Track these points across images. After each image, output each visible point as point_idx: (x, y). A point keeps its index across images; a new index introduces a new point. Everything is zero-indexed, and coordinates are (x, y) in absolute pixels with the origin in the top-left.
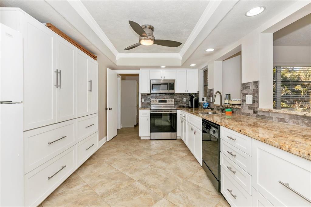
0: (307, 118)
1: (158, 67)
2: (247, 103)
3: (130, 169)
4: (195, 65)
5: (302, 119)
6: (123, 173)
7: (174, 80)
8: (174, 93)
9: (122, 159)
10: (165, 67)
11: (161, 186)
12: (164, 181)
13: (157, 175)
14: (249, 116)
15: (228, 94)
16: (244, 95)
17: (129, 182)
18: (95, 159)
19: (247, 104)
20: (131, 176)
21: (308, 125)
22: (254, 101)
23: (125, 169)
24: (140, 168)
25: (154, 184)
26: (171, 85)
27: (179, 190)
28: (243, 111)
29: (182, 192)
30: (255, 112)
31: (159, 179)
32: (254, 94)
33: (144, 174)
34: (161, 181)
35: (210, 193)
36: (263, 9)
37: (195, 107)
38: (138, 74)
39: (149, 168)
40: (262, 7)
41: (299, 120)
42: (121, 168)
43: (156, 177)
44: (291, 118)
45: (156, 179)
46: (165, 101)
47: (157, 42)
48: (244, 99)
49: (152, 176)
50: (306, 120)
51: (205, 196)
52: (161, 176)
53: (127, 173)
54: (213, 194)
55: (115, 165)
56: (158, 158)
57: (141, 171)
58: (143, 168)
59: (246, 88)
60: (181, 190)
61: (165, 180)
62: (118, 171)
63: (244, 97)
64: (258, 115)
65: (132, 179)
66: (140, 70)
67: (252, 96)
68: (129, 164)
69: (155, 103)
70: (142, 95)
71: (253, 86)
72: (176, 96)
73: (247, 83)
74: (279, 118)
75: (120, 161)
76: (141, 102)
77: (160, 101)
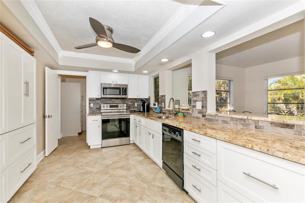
0: (243, 120)
1: (110, 71)
2: (197, 108)
3: (86, 185)
4: (147, 72)
5: (239, 121)
6: (78, 192)
7: (127, 85)
8: (126, 98)
9: (73, 175)
10: (118, 71)
11: (128, 195)
12: (129, 190)
13: (120, 185)
14: (199, 119)
15: (178, 100)
16: (194, 102)
17: (89, 200)
18: (33, 182)
19: (197, 110)
20: (90, 193)
21: (243, 125)
22: (203, 107)
23: (80, 186)
24: (98, 181)
25: (119, 196)
26: (124, 90)
27: (146, 196)
28: (193, 115)
29: (150, 197)
30: (204, 116)
31: (123, 189)
32: (202, 101)
33: (105, 187)
34: (126, 190)
35: (174, 191)
36: (214, 33)
37: (147, 112)
38: (86, 77)
39: (109, 179)
40: (214, 32)
41: (238, 121)
42: (73, 186)
43: (120, 188)
44: (232, 120)
45: (120, 190)
46: (117, 106)
47: (115, 45)
48: (194, 105)
49: (115, 188)
50: (242, 122)
51: (170, 195)
52: (124, 185)
53: (84, 191)
54: (176, 192)
55: (65, 184)
56: (117, 167)
57: (101, 184)
58: (102, 181)
59: (196, 96)
60: (148, 195)
61: (129, 188)
62: (71, 191)
63: (194, 103)
64: (206, 118)
65: (92, 197)
66: (88, 72)
67: (201, 103)
68: (84, 179)
69: (106, 108)
70: (91, 100)
71: (202, 95)
72: (128, 101)
73: (197, 92)
74: (223, 121)
75: (71, 177)
76: (89, 107)
77: (111, 107)
